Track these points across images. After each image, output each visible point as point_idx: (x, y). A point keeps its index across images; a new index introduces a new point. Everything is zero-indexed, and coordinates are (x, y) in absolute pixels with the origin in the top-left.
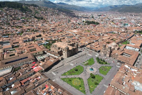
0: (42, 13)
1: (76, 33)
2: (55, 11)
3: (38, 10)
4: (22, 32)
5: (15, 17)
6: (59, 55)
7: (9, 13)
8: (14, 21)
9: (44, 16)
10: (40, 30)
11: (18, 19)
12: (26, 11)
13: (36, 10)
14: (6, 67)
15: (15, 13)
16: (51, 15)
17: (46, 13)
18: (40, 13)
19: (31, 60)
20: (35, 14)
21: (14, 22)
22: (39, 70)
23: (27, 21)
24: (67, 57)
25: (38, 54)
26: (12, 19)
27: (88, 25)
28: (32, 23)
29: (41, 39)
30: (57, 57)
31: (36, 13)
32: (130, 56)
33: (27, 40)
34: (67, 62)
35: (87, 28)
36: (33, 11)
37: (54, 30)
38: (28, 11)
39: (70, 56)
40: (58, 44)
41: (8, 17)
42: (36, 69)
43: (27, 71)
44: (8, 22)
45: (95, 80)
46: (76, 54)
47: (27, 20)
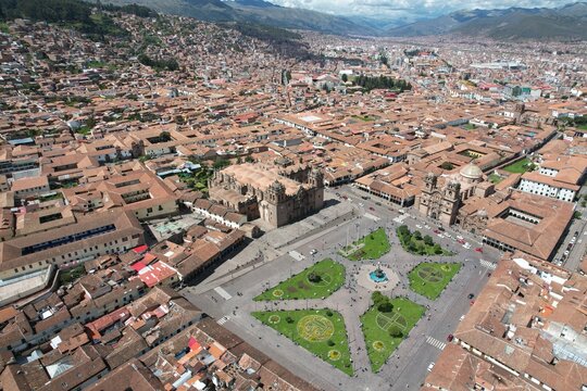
0: (172, 44)
1: (315, 127)
2: (226, 36)
3: (157, 30)
4: (92, 123)
5: (58, 57)
6: (244, 218)
7: (35, 43)
8: (54, 75)
9: (181, 54)
10: (165, 115)
11: (73, 69)
12: (107, 32)
13: (148, 31)
14: (27, 267)
15: (60, 43)
16: (210, 50)
17: (190, 42)
18: (165, 41)
19: (130, 238)
20: (145, 48)
21: (56, 81)
22: (164, 276)
23: (111, 78)
24: (279, 226)
25: (156, 212)
26: (45, 66)
27: (363, 92)
28: (133, 83)
29: (168, 151)
30: (234, 225)
31: (149, 41)
32: (539, 221)
33: (113, 156)
34: (276, 245)
35: (361, 104)
36: (134, 34)
38: (114, 35)
39: (291, 221)
40: (240, 172)
41: (29, 58)
42: (148, 274)
43: (112, 282)
44: (33, 80)
45: (391, 321)
46: (314, 211)
47: (109, 72)
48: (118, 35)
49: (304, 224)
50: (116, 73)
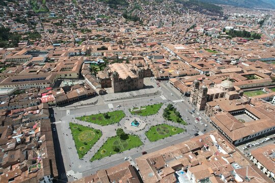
0: (146, 10)
1: (177, 52)
2: (176, 6)
3: (142, 3)
5: (88, 13)
6: (100, 86)
7: (82, 7)
8: (84, 20)
9: (148, 14)
11: (92, 18)
12: (119, 4)
13: (137, 3)
14: (8, 86)
15: (93, 8)
16: (163, 13)
17: (155, 9)
18: (143, 8)
19: (46, 83)
20: (133, 11)
21: (83, 22)
22: (50, 100)
23: (105, 23)
24: (115, 92)
26: (82, 16)
28: (113, 25)
29: (101, 54)
30: (94, 88)
31: (136, 8)
32: (257, 119)
33: (78, 53)
36: (130, 5)
37: (142, 40)
38: (122, 5)
41: (78, 13)
42: (45, 98)
43: (30, 98)
44: (75, 22)
45: (121, 143)
46: (136, 89)
47: (107, 20)
48: (124, 5)
50: (108, 20)
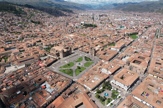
0: (38, 16)
1: (72, 38)
3: (34, 12)
4: (23, 38)
5: (12, 22)
6: (57, 56)
7: (5, 18)
8: (11, 27)
9: (41, 18)
10: (39, 36)
11: (15, 25)
12: (21, 13)
13: (31, 12)
14: (21, 64)
16: (48, 17)
17: (43, 15)
18: (36, 15)
19: (37, 60)
20: (31, 17)
22: (44, 65)
23: (25, 27)
24: (63, 57)
25: (41, 56)
26: (9, 24)
27: (85, 28)
28: (30, 28)
29: (41, 44)
30: (55, 57)
31: (32, 15)
32: (110, 55)
35: (84, 31)
36: (28, 13)
37: (52, 35)
38: (23, 14)
39: (66, 56)
40: (56, 48)
41: (5, 22)
42: (41, 65)
43: (35, 66)
44: (6, 28)
45: (80, 70)
46: (70, 54)
47: (24, 25)
48: (24, 14)
49: (68, 57)
50: (26, 25)
